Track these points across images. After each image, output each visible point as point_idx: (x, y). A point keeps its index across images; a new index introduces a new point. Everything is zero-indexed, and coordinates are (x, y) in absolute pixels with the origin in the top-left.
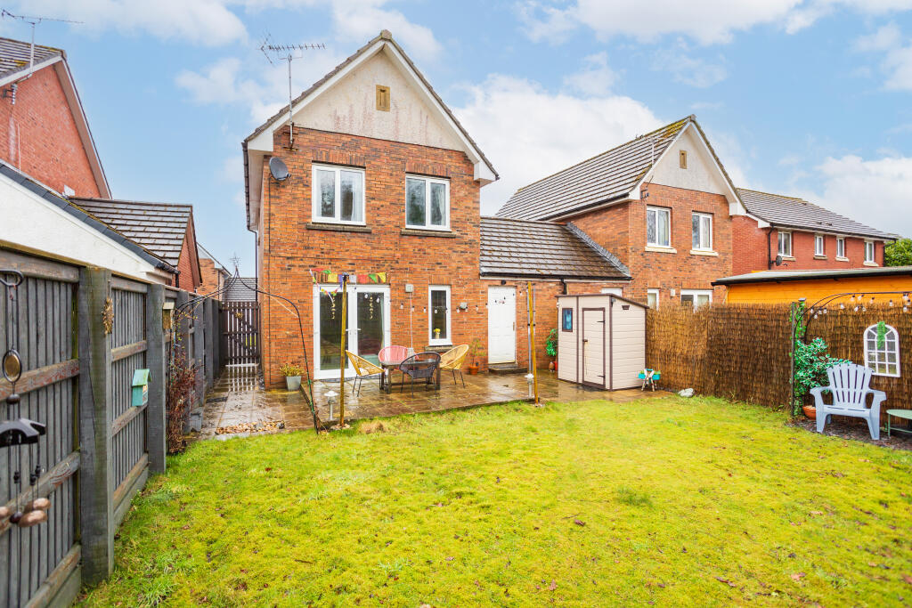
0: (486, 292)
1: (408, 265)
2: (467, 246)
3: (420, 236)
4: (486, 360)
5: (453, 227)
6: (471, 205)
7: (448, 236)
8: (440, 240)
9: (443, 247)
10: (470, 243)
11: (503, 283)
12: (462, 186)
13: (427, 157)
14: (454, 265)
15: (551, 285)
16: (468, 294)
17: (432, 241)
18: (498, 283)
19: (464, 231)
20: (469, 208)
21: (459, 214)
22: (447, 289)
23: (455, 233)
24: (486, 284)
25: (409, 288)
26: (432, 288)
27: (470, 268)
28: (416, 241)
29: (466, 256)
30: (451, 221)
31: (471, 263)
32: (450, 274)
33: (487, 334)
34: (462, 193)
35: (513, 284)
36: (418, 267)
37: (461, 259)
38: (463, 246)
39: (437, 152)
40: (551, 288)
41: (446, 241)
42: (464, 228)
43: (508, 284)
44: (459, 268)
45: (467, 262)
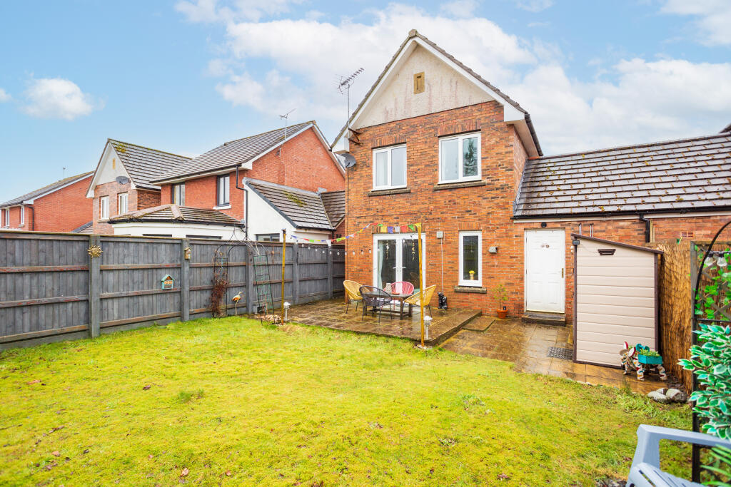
0: (522, 236)
1: (439, 216)
2: (498, 192)
3: (451, 189)
4: (520, 306)
5: (483, 176)
6: (503, 150)
7: (477, 185)
8: (469, 190)
9: (473, 195)
10: (502, 188)
11: (544, 225)
12: (493, 134)
13: (457, 118)
14: (484, 212)
15: (621, 224)
16: (499, 238)
17: (462, 191)
18: (539, 226)
19: (495, 178)
20: (501, 153)
21: (489, 162)
22: (479, 234)
23: (486, 181)
24: (522, 227)
25: (440, 234)
26: (462, 235)
27: (501, 213)
28: (447, 193)
29: (496, 201)
30: (483, 170)
31: (503, 207)
32: (479, 220)
33: (522, 279)
34: (493, 141)
35: (559, 226)
36: (449, 216)
37: (492, 204)
38: (495, 192)
39: (466, 110)
40: (622, 228)
41: (476, 190)
42: (495, 174)
43: (549, 225)
44: (489, 213)
45: (499, 206)
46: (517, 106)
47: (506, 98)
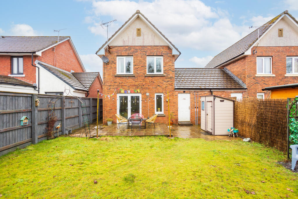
0: (177, 95)
1: (147, 87)
2: (169, 79)
3: (152, 77)
4: (177, 120)
5: (164, 73)
6: (171, 64)
7: (162, 76)
8: (159, 78)
9: (160, 80)
10: (171, 78)
11: (184, 92)
12: (168, 58)
13: (154, 49)
14: (164, 86)
15: (205, 92)
16: (170, 96)
17: (156, 78)
18: (183, 92)
19: (168, 74)
20: (170, 65)
21: (166, 68)
22: (162, 94)
23: (165, 75)
24: (177, 92)
25: (148, 94)
26: (156, 94)
27: (170, 87)
28: (150, 78)
29: (169, 82)
30: (164, 71)
31: (171, 85)
32: (163, 89)
33: (177, 111)
34: (168, 61)
35: (189, 92)
36: (151, 87)
37: (167, 84)
38: (168, 79)
39: (158, 47)
40: (206, 93)
41: (161, 78)
42: (168, 73)
43: (186, 92)
44: (166, 87)
45: (170, 85)
46: (177, 49)
47: (174, 46)
